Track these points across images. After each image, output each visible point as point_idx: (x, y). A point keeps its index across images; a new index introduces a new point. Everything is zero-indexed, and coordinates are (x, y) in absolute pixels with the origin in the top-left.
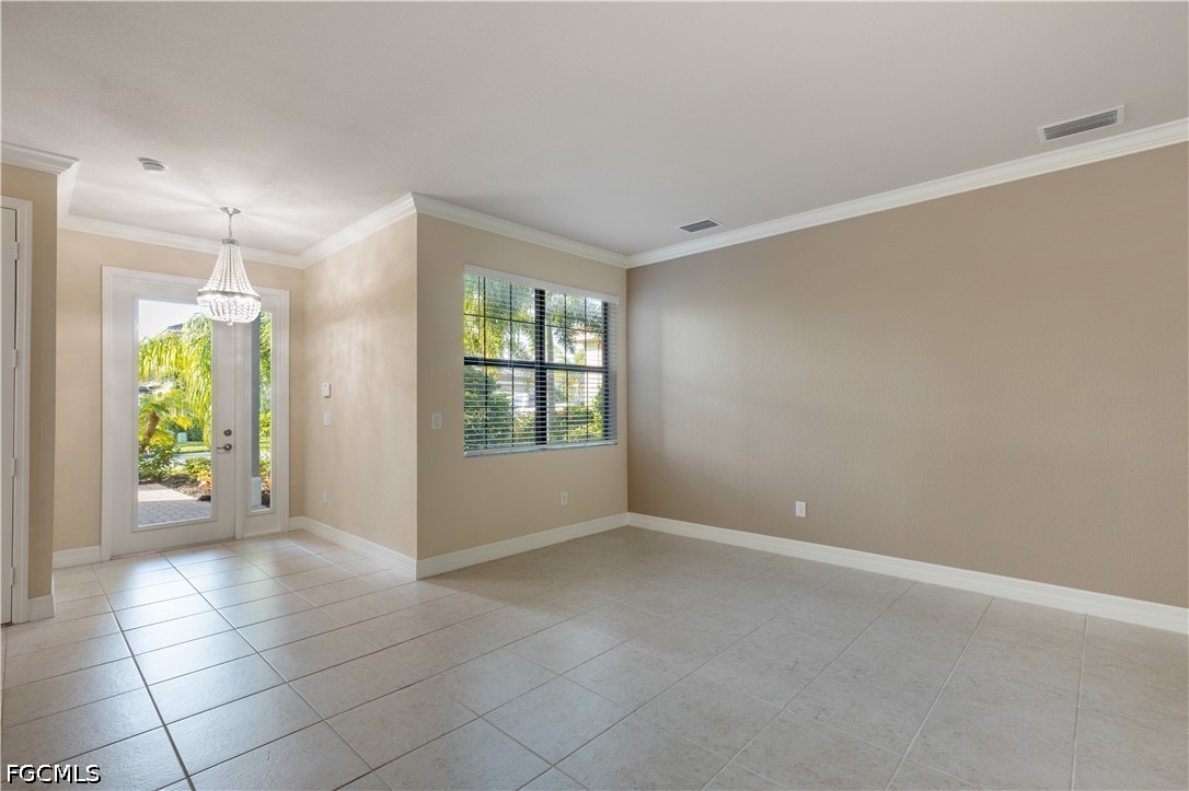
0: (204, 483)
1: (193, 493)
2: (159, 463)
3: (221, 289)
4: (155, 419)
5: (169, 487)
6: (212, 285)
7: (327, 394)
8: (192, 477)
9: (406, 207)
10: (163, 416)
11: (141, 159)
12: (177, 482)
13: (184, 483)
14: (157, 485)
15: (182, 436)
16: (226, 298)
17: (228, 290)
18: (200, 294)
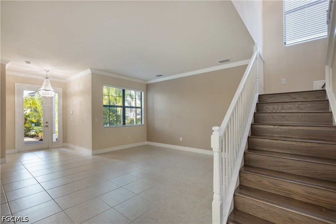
0: (40, 136)
1: (37, 139)
2: (27, 132)
3: (45, 89)
4: (26, 119)
5: (30, 138)
6: (43, 88)
7: (72, 113)
8: (37, 135)
9: (89, 71)
10: (28, 119)
11: (26, 61)
12: (33, 136)
13: (35, 137)
14: (27, 137)
15: (33, 125)
16: (46, 91)
17: (46, 89)
18: (39, 90)
